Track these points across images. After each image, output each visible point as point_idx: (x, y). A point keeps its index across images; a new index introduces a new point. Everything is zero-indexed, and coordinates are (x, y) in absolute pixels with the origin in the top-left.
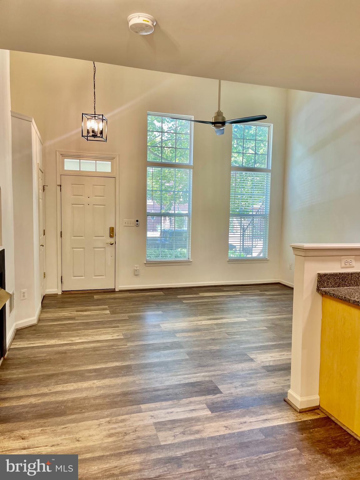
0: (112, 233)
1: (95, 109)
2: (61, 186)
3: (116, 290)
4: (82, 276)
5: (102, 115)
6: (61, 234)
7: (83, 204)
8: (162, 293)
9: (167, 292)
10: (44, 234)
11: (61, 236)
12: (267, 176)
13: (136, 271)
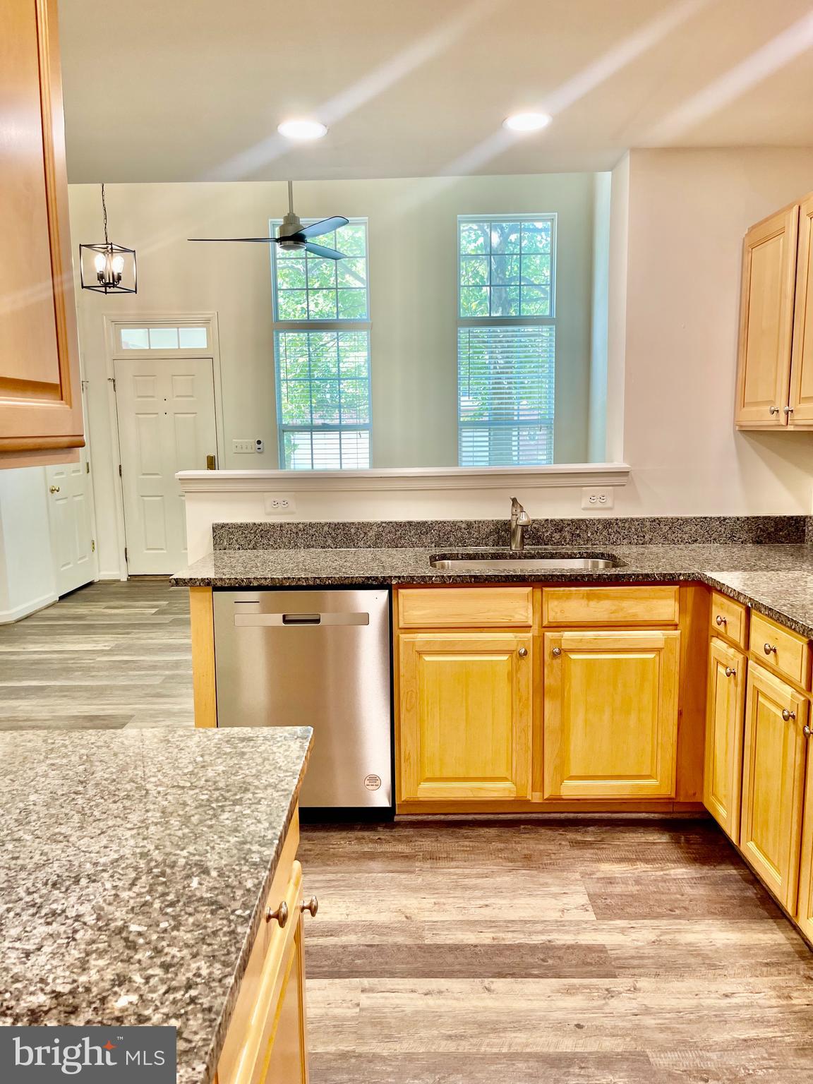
2: (114, 381)
4: (162, 549)
6: (120, 470)
7: (157, 412)
11: (121, 475)
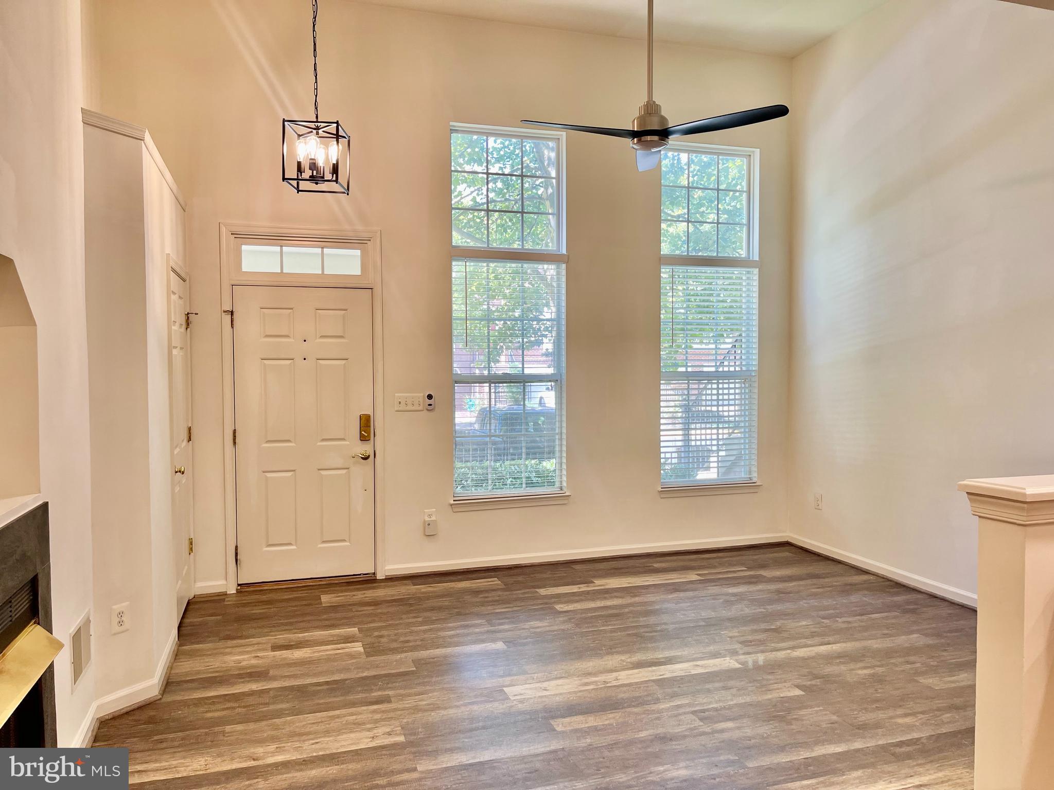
0: (366, 427)
1: (316, 108)
2: (232, 313)
3: (380, 576)
4: (290, 544)
5: (337, 123)
6: (235, 437)
7: (292, 357)
8: (495, 582)
9: (510, 580)
10: (190, 439)
11: (235, 443)
12: (748, 275)
13: (429, 524)
